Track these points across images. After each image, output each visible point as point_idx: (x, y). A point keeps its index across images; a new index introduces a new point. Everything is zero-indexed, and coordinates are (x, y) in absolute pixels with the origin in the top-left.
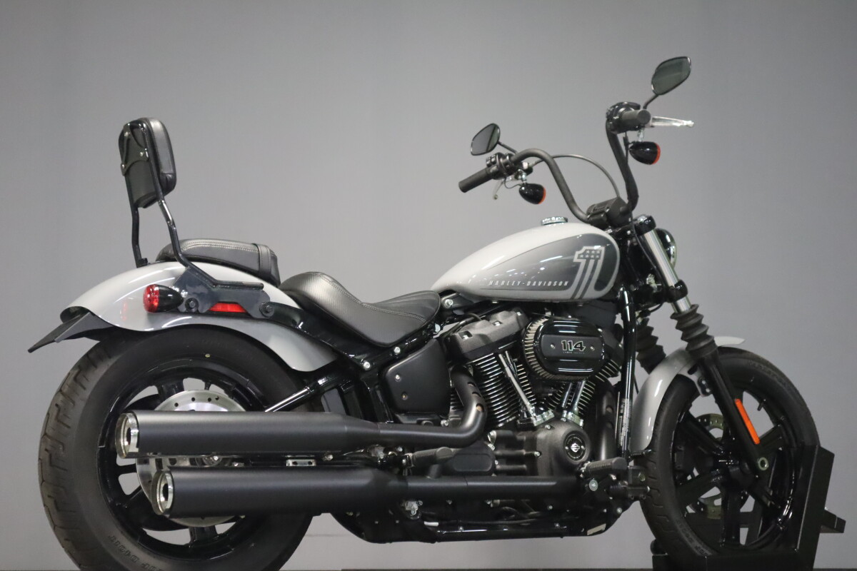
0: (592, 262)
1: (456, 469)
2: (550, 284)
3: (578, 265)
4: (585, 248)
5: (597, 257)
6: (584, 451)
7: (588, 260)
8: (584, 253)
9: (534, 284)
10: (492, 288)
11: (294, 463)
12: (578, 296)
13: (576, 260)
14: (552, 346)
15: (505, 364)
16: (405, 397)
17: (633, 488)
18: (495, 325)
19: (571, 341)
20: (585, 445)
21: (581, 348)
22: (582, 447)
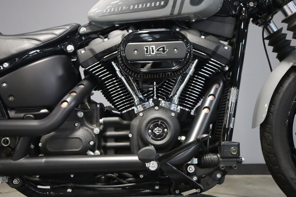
1: (50, 150)
2: (148, 5)
6: (167, 133)
9: (136, 7)
12: (176, 12)
14: (136, 52)
15: (117, 69)
16: (11, 99)
17: (225, 160)
18: (103, 41)
19: (154, 47)
20: (167, 128)
21: (164, 51)
22: (166, 130)
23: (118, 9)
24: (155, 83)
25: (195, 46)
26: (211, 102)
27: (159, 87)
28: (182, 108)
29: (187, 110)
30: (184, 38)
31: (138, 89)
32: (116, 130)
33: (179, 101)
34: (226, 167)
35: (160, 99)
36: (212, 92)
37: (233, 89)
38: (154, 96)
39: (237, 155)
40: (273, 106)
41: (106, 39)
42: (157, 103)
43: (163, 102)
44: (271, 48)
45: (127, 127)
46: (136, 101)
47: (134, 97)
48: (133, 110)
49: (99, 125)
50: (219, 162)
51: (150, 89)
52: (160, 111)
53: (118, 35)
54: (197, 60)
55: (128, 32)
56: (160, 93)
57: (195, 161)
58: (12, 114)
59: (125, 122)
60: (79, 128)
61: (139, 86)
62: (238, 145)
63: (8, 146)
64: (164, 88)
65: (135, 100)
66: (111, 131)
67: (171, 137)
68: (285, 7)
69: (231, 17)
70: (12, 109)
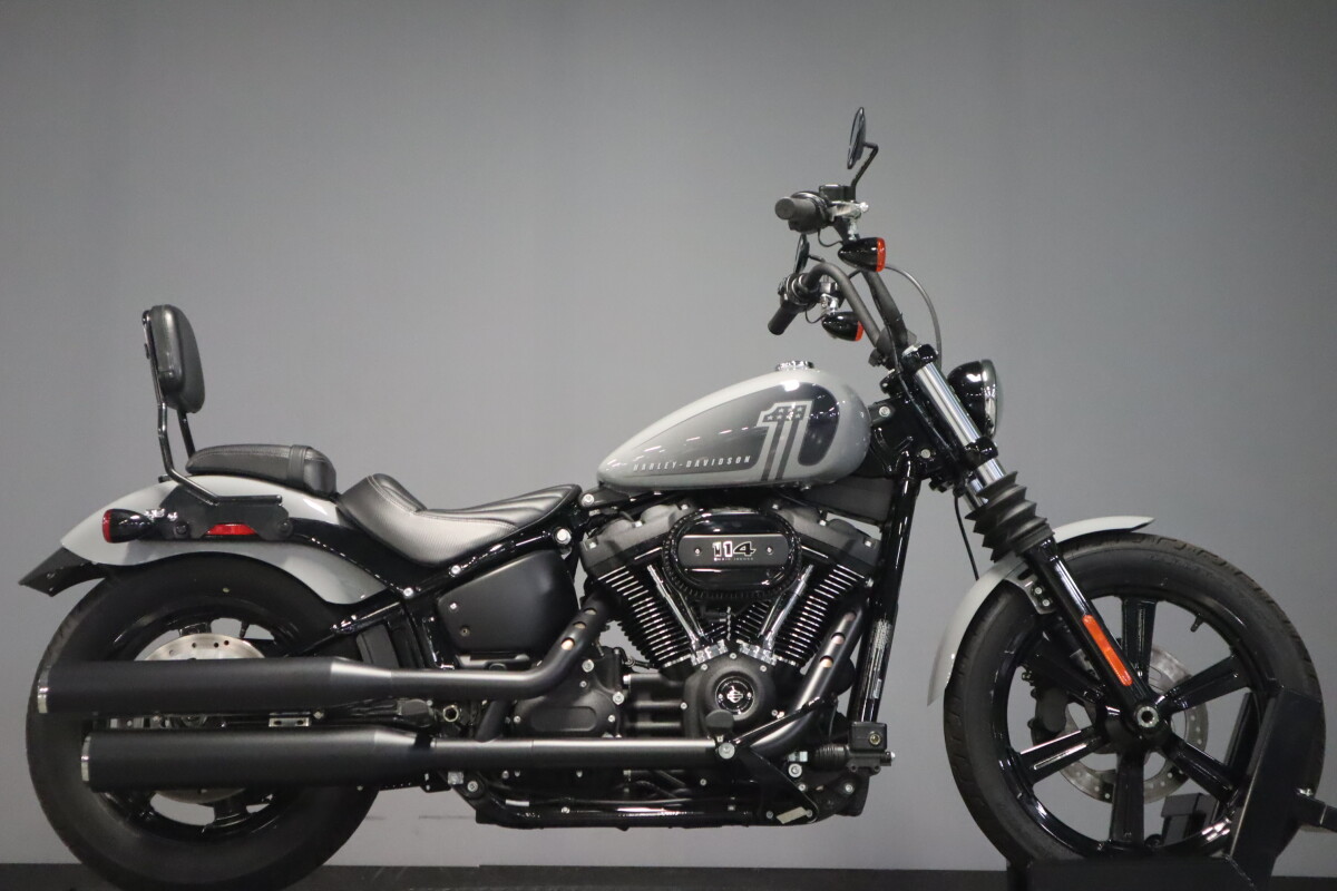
0: (787, 426)
2: (721, 461)
3: (765, 430)
4: (776, 405)
5: (798, 416)
7: (781, 423)
8: (775, 414)
9: (697, 464)
10: (653, 473)
11: (276, 723)
12: (773, 475)
13: (760, 424)
14: (697, 551)
15: (657, 579)
16: (465, 633)
17: (858, 755)
18: (634, 527)
19: (730, 543)
20: (752, 692)
21: (748, 551)
22: (749, 695)
23: (662, 466)
24: (729, 609)
25: (807, 541)
26: (838, 647)
27: (738, 617)
28: (781, 659)
29: (793, 663)
30: (785, 527)
31: (696, 620)
32: (654, 698)
33: (775, 646)
34: (860, 768)
35: (739, 641)
36: (840, 629)
37: (880, 623)
38: (726, 634)
39: (881, 747)
40: (965, 660)
41: (639, 524)
42: (733, 647)
43: (745, 644)
44: (980, 537)
45: (678, 694)
46: (693, 642)
47: (691, 634)
48: (689, 660)
49: (624, 686)
50: (846, 759)
51: (721, 620)
52: (740, 662)
53: (662, 516)
54: (811, 567)
55: (680, 509)
56: (738, 629)
57: (804, 756)
58: (466, 660)
59: (672, 683)
60: (589, 691)
61: (699, 614)
62: (885, 728)
63: (456, 722)
64: (747, 620)
65: (690, 641)
66: (644, 699)
67: (758, 708)
68: (981, 468)
69: (884, 479)
70: (464, 653)
